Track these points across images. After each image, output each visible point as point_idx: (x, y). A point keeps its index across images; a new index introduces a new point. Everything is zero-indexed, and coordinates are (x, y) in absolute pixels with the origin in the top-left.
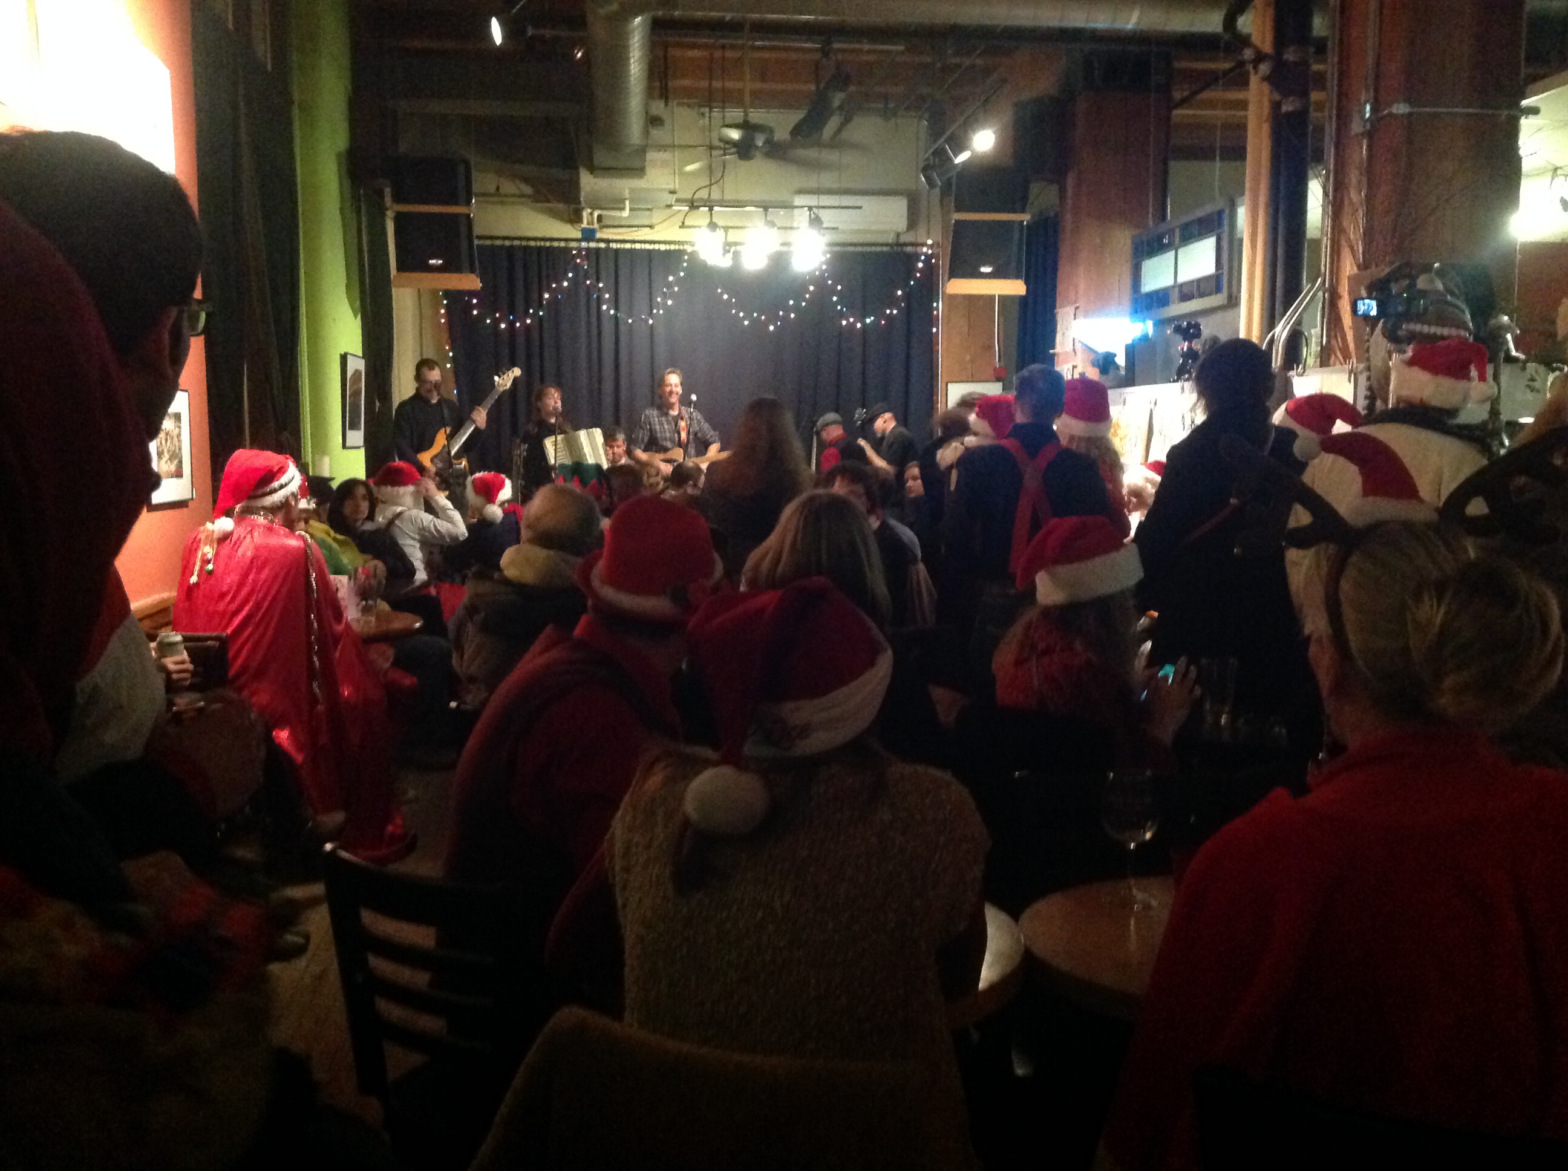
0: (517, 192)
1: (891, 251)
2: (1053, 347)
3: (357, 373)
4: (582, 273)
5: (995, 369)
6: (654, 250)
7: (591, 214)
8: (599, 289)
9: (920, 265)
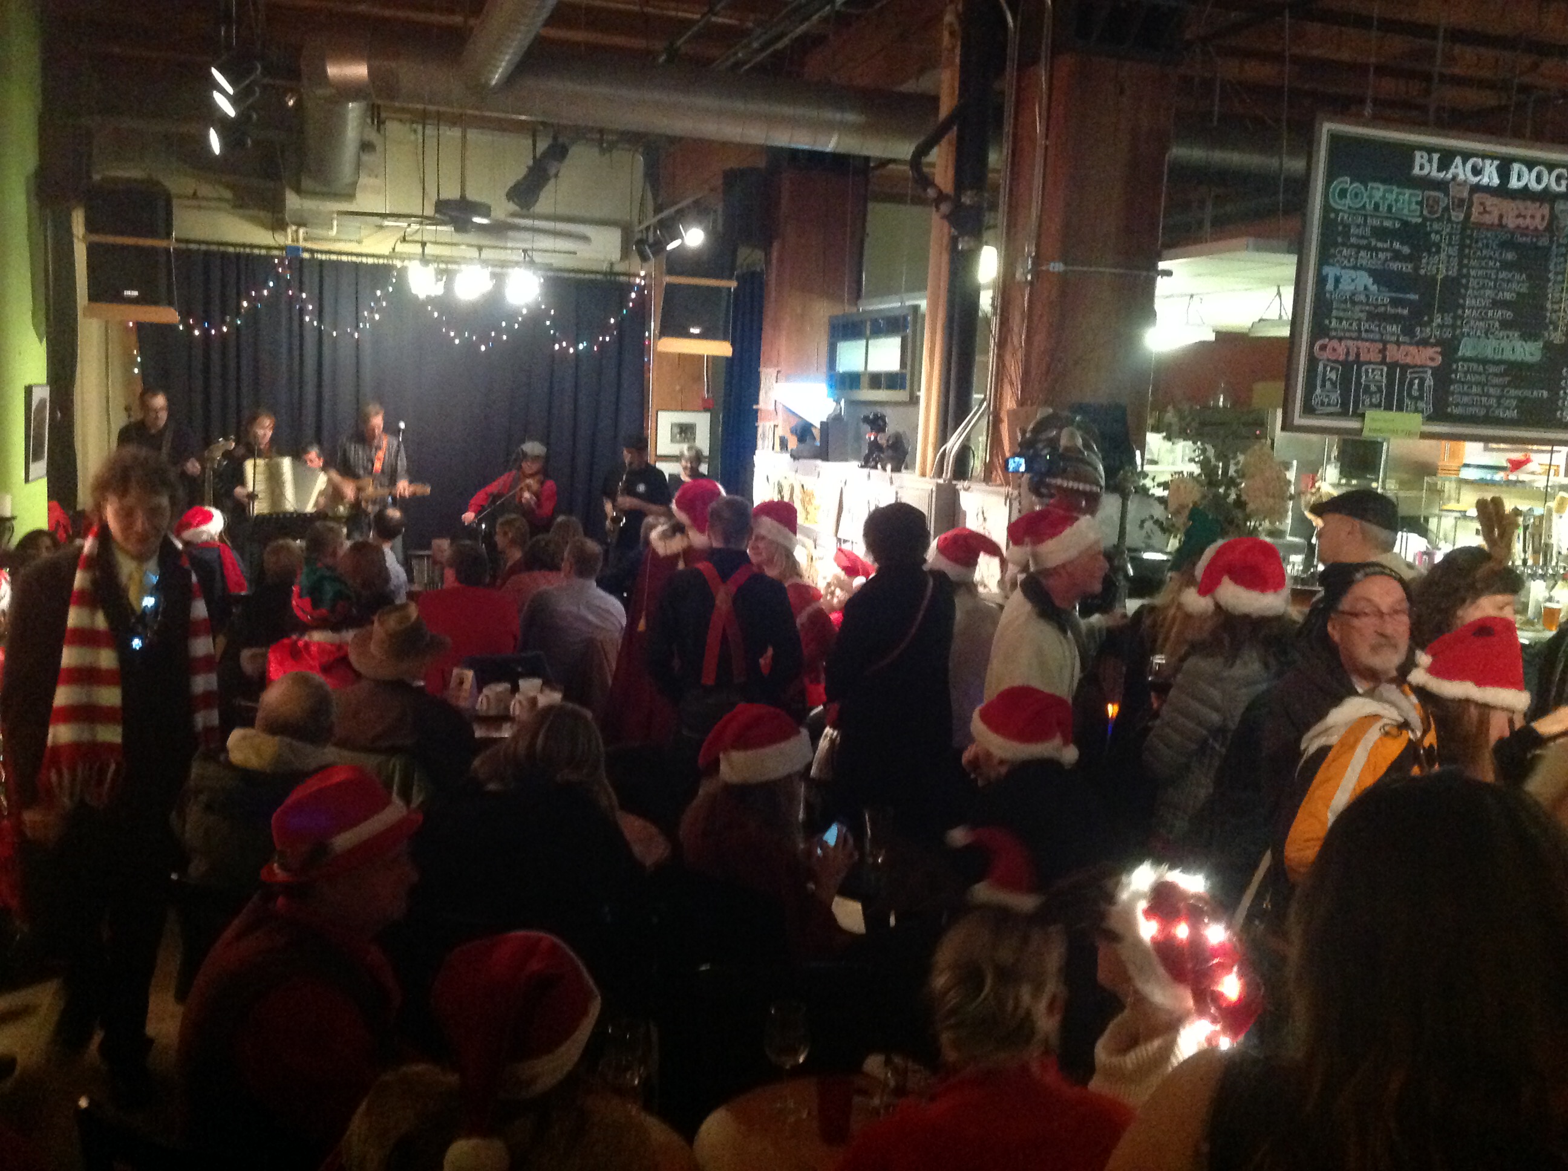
0: (215, 195)
1: (605, 279)
2: (757, 403)
3: (42, 402)
4: (283, 284)
5: (703, 399)
6: (361, 263)
7: (297, 231)
8: (302, 300)
9: (633, 295)
